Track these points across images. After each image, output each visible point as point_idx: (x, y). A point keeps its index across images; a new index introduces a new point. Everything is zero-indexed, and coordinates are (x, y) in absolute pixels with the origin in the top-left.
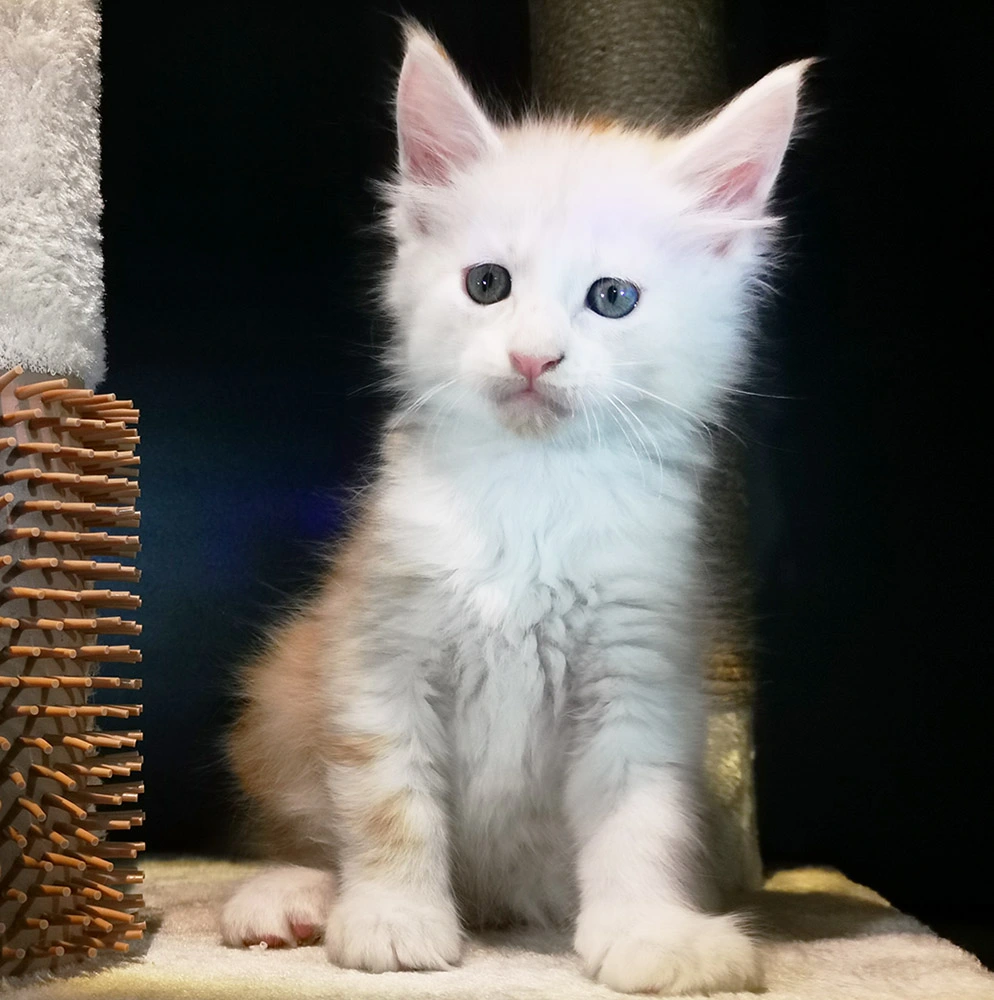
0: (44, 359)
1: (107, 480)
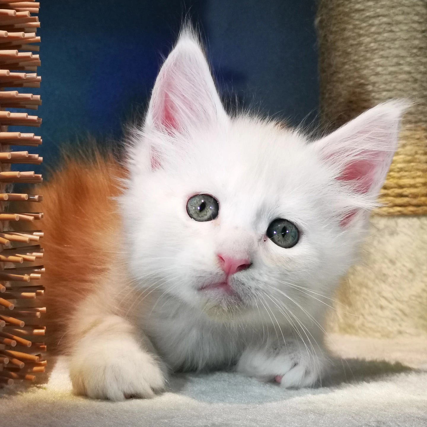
1: (17, 54)
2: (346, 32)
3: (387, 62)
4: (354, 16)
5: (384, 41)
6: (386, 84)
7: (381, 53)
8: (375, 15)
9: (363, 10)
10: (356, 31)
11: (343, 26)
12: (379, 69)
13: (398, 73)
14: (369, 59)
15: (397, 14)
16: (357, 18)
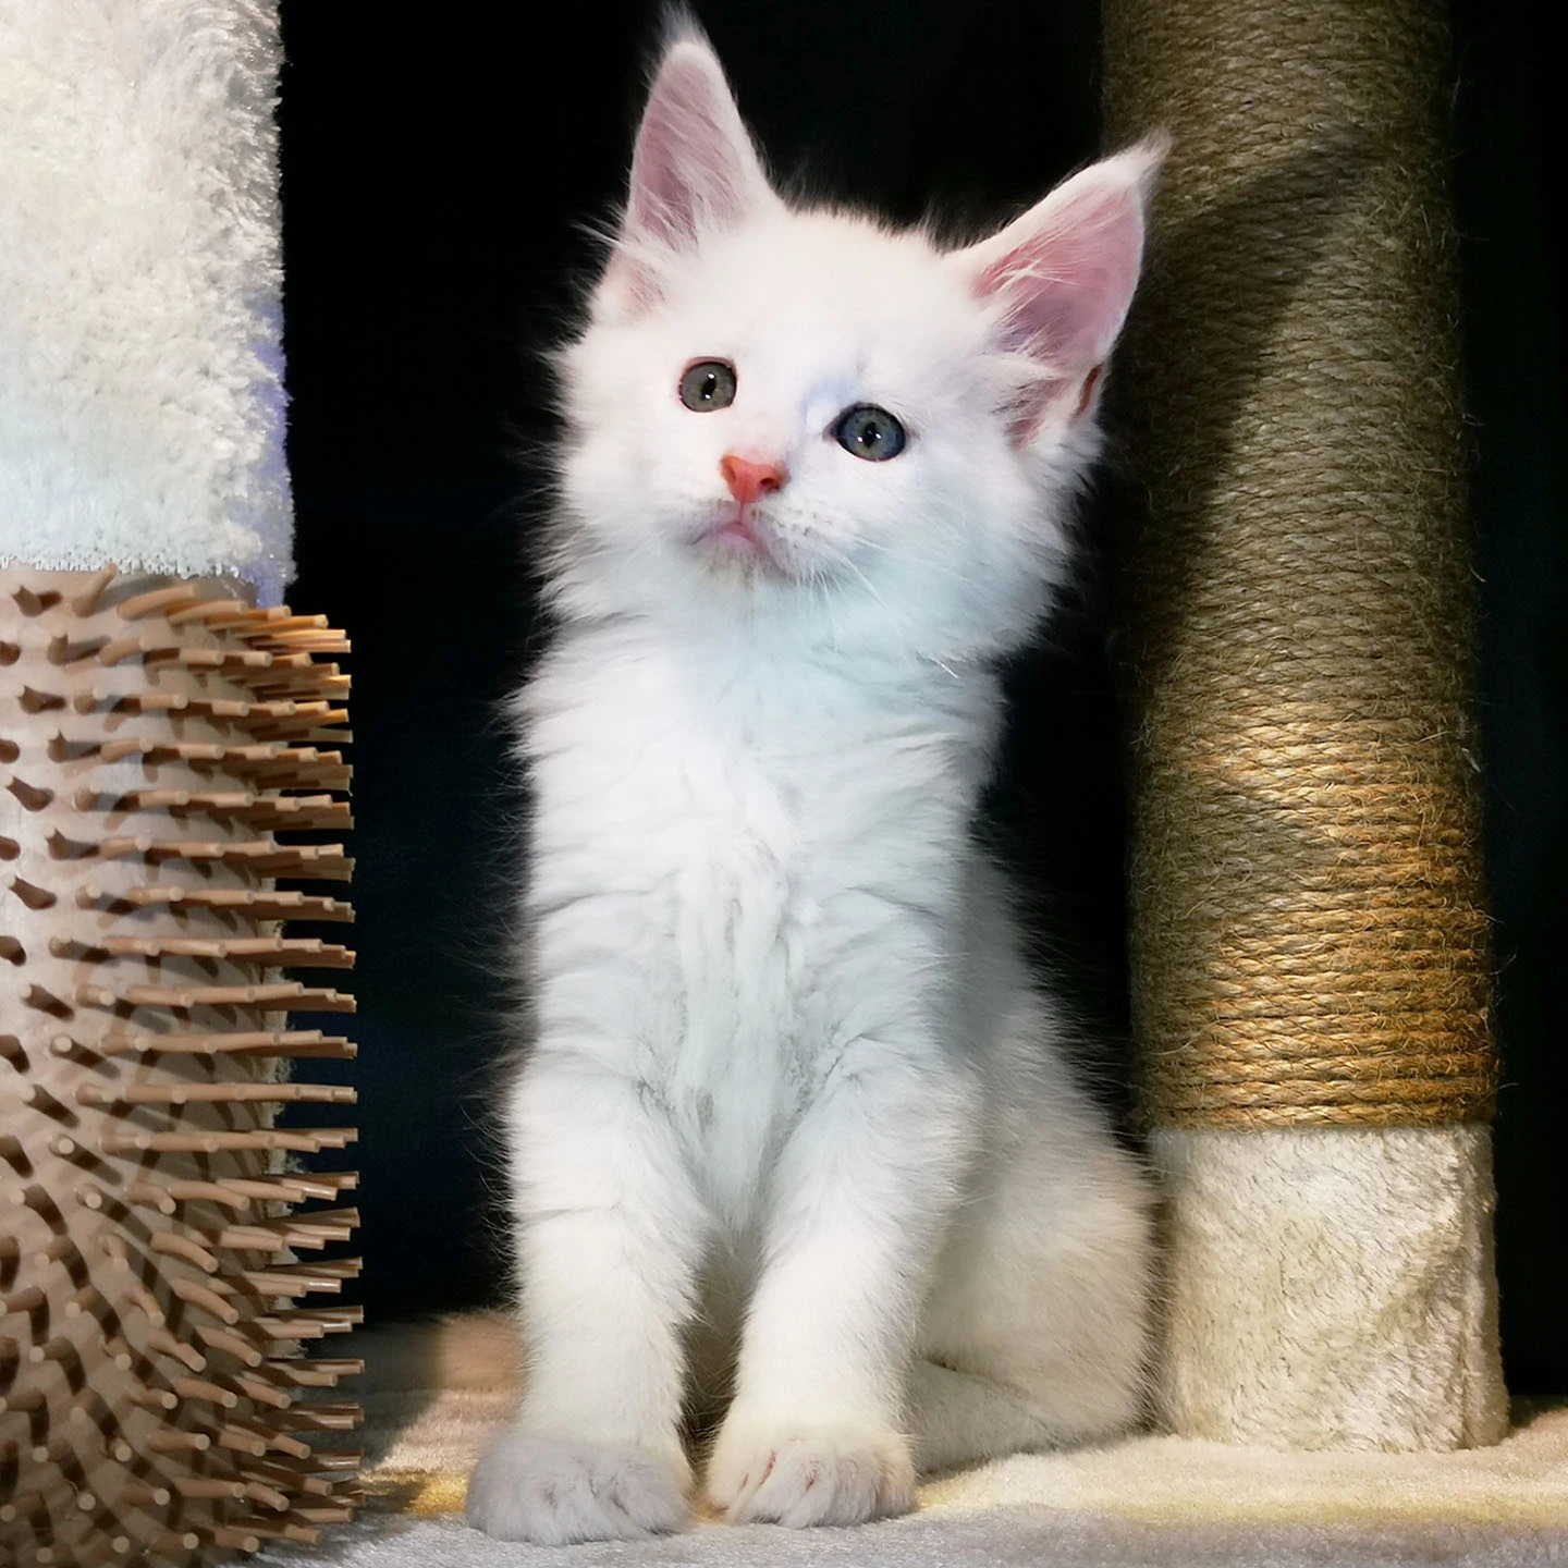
0: (169, 550)
2: (1179, 664)
3: (1282, 733)
4: (1197, 623)
5: (1274, 682)
6: (1280, 790)
7: (1269, 712)
8: (1247, 619)
9: (1217, 608)
10: (1203, 659)
12: (1265, 754)
13: (1310, 762)
14: (1237, 729)
15: (1304, 615)
16: (1203, 627)
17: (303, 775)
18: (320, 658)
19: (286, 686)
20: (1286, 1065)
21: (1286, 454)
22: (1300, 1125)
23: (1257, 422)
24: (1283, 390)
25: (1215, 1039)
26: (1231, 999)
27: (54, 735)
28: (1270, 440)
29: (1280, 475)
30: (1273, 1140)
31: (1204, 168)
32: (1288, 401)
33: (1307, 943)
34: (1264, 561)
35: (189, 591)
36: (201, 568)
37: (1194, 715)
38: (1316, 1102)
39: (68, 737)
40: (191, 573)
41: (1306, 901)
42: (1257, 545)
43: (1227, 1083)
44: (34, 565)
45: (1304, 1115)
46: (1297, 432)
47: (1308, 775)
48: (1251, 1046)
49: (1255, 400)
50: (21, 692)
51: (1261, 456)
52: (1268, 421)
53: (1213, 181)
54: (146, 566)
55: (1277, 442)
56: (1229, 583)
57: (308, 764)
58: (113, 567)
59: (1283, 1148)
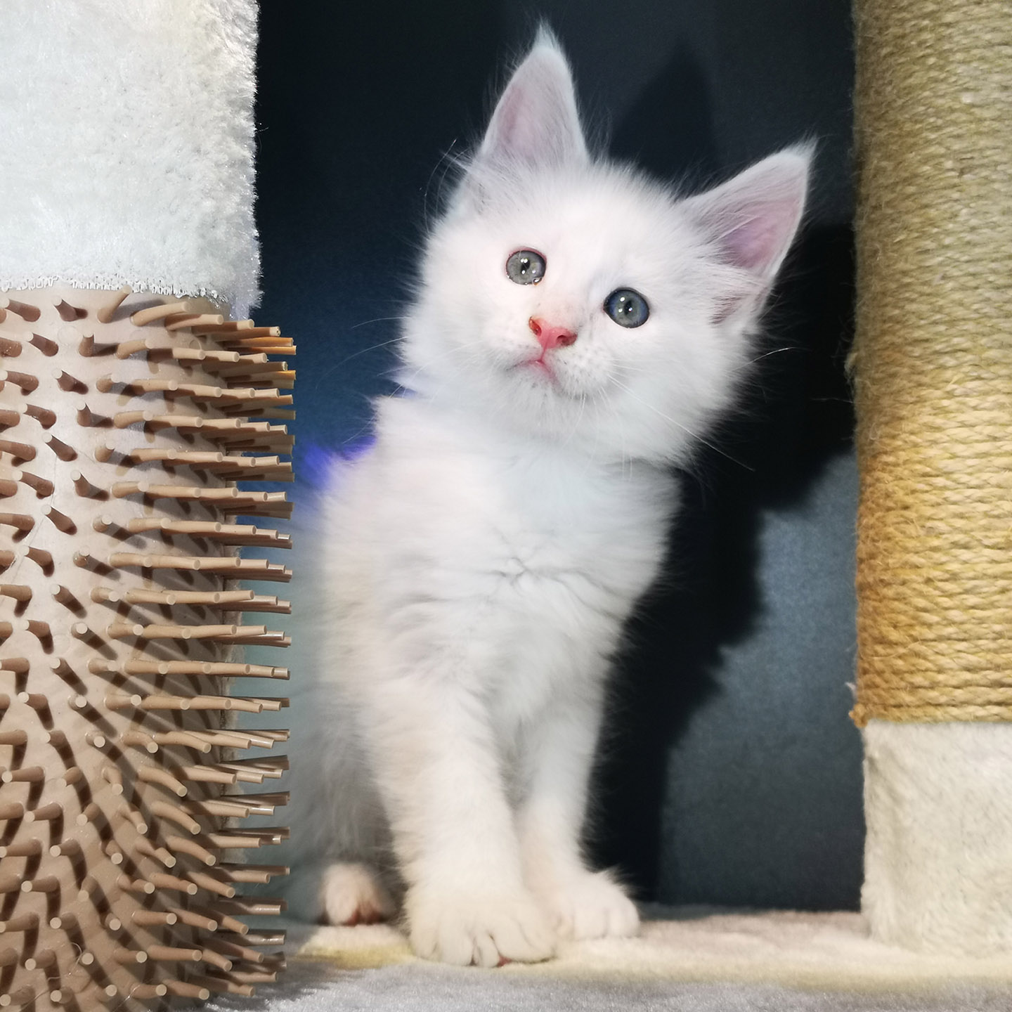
2: (898, 381)
3: (972, 433)
4: (912, 351)
5: (967, 395)
6: (970, 474)
7: (962, 417)
8: (949, 349)
9: (927, 340)
10: (916, 378)
11: (894, 369)
12: (959, 449)
13: (991, 455)
14: (938, 429)
15: (990, 348)
16: (916, 354)
17: (259, 442)
18: (274, 357)
19: (248, 377)
20: (968, 676)
21: (980, 231)
22: (979, 720)
23: (959, 207)
24: (979, 184)
25: (917, 655)
26: (929, 626)
27: (82, 408)
28: (968, 220)
29: (975, 245)
30: (958, 729)
31: (926, 22)
32: (983, 191)
33: (986, 587)
34: (961, 308)
35: (181, 307)
36: (191, 291)
37: (908, 418)
38: (990, 703)
39: (92, 410)
40: (183, 294)
41: (986, 556)
42: (957, 296)
43: (924, 688)
44: (72, 284)
45: (981, 712)
46: (989, 215)
47: (989, 464)
48: (944, 661)
49: (959, 191)
50: (60, 375)
51: (961, 232)
52: (967, 206)
53: (932, 31)
54: (151, 288)
55: (974, 222)
56: (935, 323)
57: (263, 434)
58: (128, 287)
59: (966, 736)
